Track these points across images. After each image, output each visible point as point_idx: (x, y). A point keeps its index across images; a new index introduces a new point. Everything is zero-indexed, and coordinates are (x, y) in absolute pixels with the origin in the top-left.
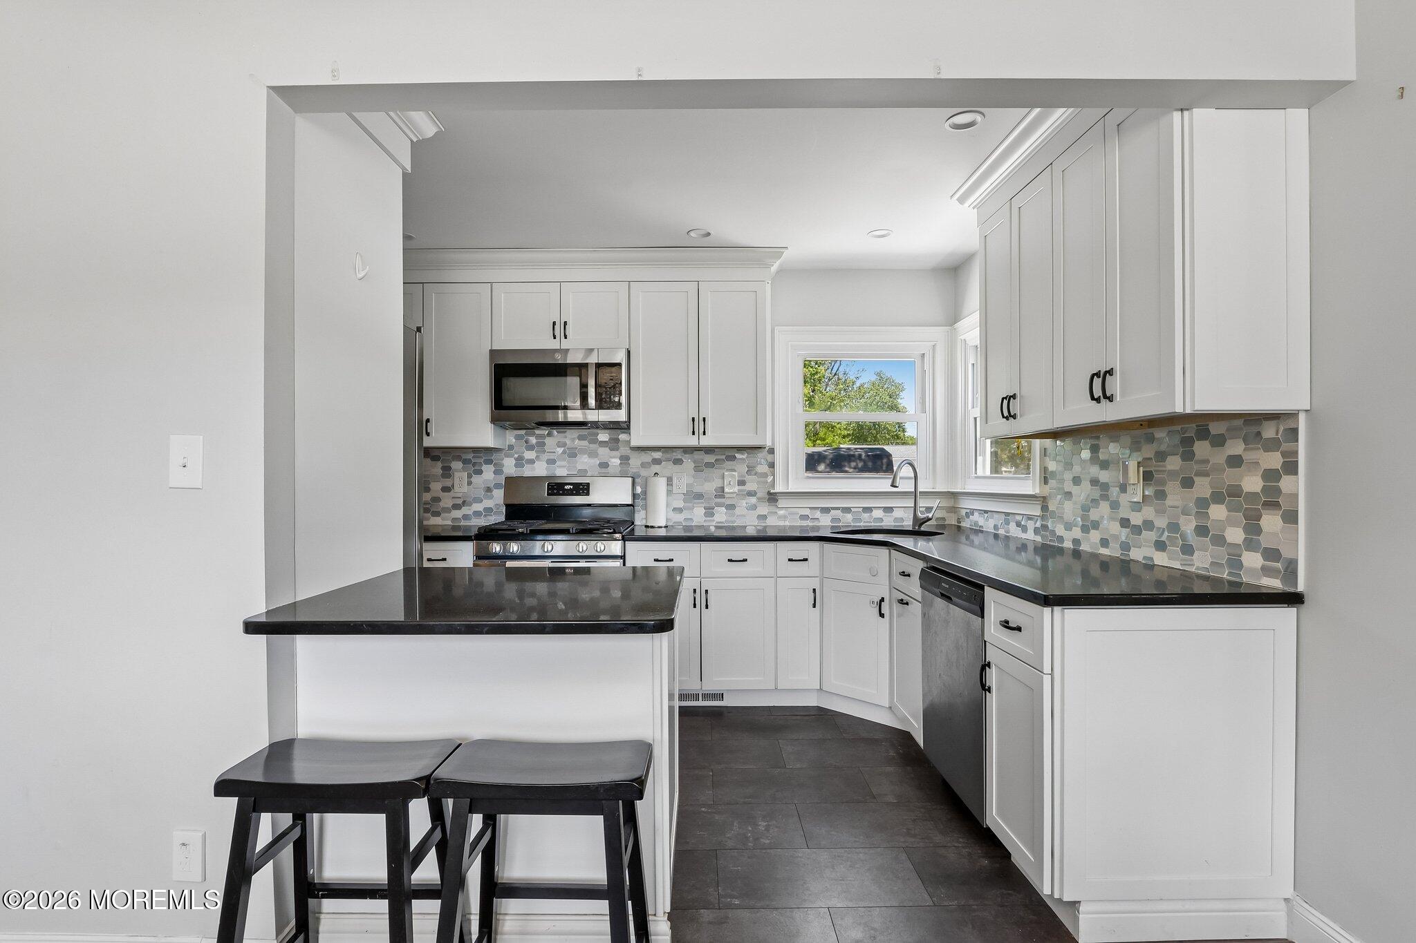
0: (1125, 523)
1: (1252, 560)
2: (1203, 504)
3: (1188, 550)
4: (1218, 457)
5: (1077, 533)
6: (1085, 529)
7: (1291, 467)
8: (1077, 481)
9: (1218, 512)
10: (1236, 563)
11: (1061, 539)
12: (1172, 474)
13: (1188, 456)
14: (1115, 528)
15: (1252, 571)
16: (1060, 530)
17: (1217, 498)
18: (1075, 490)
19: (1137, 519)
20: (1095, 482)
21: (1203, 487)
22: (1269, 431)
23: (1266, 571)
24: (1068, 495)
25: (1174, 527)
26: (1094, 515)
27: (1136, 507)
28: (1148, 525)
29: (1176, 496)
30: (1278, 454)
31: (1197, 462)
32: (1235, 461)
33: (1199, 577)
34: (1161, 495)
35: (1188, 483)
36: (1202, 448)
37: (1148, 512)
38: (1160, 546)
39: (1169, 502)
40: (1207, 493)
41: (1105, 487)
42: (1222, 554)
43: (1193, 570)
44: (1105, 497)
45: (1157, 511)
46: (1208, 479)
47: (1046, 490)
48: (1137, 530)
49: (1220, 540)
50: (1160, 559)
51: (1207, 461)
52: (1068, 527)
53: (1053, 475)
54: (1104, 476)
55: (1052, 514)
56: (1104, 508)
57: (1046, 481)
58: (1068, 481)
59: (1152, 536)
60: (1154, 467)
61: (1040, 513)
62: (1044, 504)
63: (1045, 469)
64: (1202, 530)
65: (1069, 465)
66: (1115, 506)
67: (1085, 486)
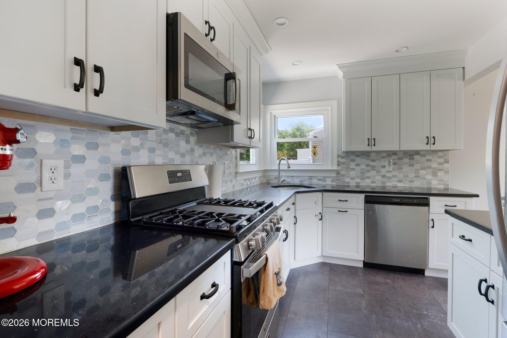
0: (383, 176)
1: (435, 182)
2: (417, 171)
3: (412, 181)
4: (424, 159)
5: (358, 180)
6: (363, 179)
7: (447, 162)
8: (358, 165)
9: (422, 172)
10: (429, 183)
11: (349, 183)
12: (405, 163)
13: (412, 159)
14: (379, 178)
15: (435, 185)
16: (347, 180)
17: (423, 169)
18: (357, 168)
19: (388, 175)
20: (367, 165)
21: (417, 166)
22: (440, 154)
23: (438, 184)
24: (353, 169)
25: (406, 176)
26: (367, 174)
27: (388, 172)
28: (395, 176)
29: (406, 169)
30: (443, 159)
31: (415, 160)
32: (430, 160)
33: (416, 188)
34: (401, 169)
35: (411, 165)
36: (416, 157)
37: (395, 173)
38: (400, 181)
39: (404, 170)
40: (419, 168)
41: (374, 167)
42: (425, 182)
43: (414, 186)
44: (375, 170)
45: (398, 173)
46: (419, 165)
47: (339, 168)
48: (390, 178)
49: (424, 178)
50: (399, 185)
51: (420, 160)
52: (352, 179)
53: (344, 163)
54: (373, 164)
55: (343, 175)
56: (373, 173)
57: (339, 165)
58: (353, 165)
59: (396, 179)
60: (397, 161)
61: (336, 175)
62: (338, 172)
63: (338, 162)
64: (417, 177)
65: (353, 160)
66: (378, 172)
67: (363, 166)
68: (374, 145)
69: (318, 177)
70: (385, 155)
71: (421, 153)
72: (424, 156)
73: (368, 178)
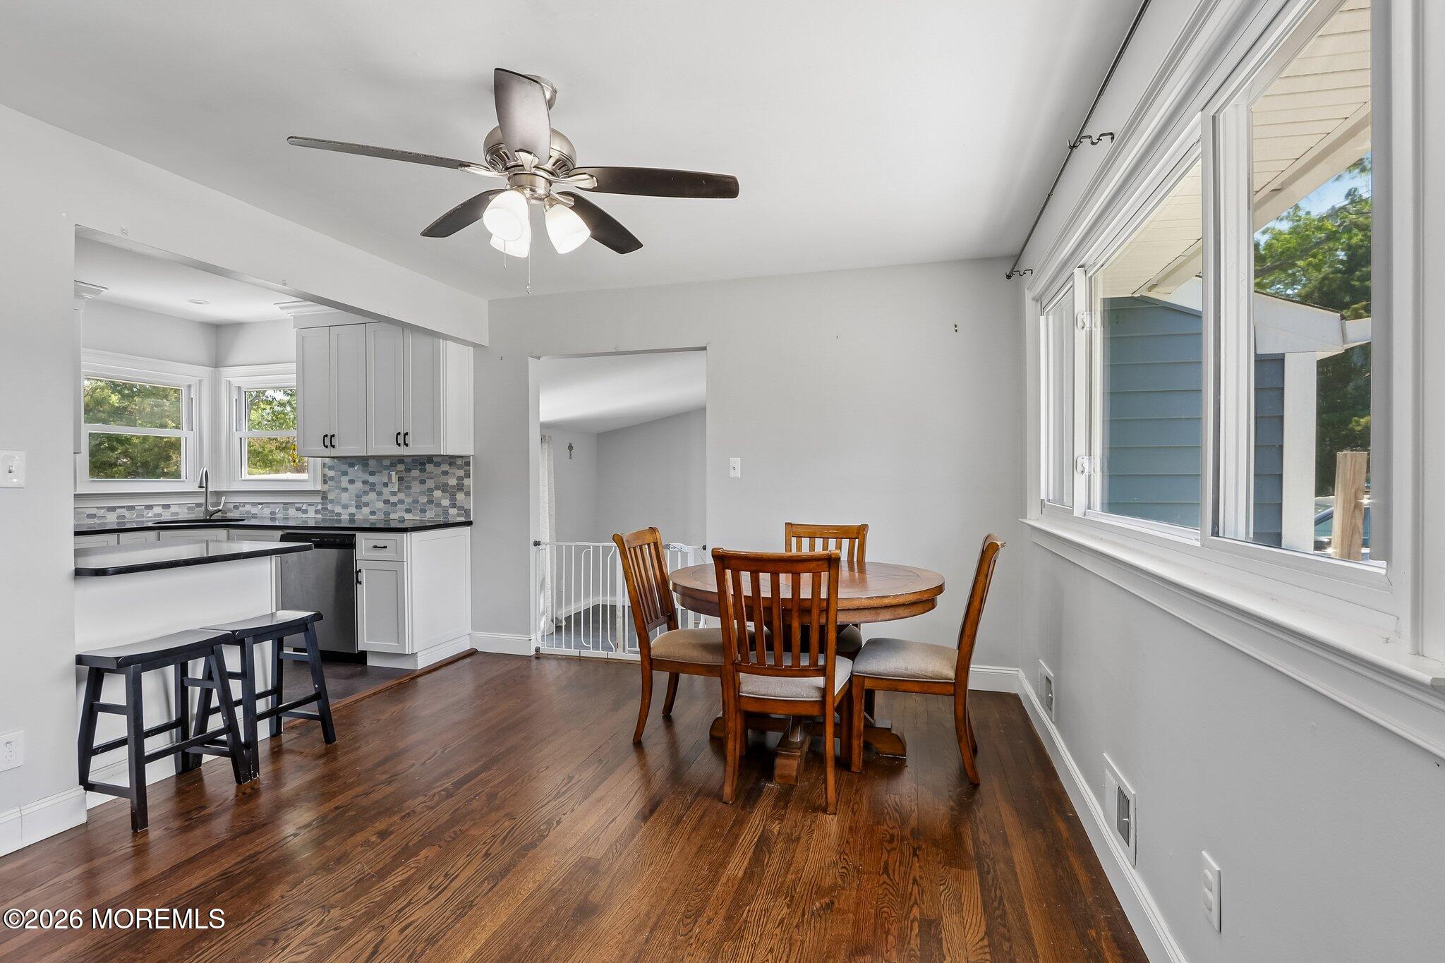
0: (386, 502)
1: (453, 511)
2: (430, 491)
3: (423, 511)
4: (438, 471)
5: (352, 510)
6: (358, 507)
7: (468, 476)
8: (351, 482)
9: (438, 494)
10: (446, 513)
11: (339, 514)
12: (415, 479)
13: (423, 470)
14: (380, 505)
15: (453, 515)
16: (338, 509)
17: (437, 488)
18: (350, 487)
19: (393, 499)
20: (365, 482)
21: (430, 484)
22: (459, 462)
23: (458, 515)
24: (345, 490)
25: (416, 502)
26: (365, 499)
27: (394, 494)
28: (401, 502)
29: (416, 487)
30: (462, 471)
31: (427, 473)
32: (445, 473)
34: (409, 488)
35: (423, 482)
36: (429, 467)
37: (401, 496)
38: (408, 511)
39: (413, 490)
40: (433, 486)
41: (373, 485)
42: (440, 511)
44: (374, 490)
45: (406, 495)
46: (432, 481)
47: (326, 488)
48: (395, 504)
49: (439, 505)
50: (408, 516)
51: (433, 473)
52: (345, 507)
53: (332, 479)
54: (372, 479)
55: (332, 501)
56: (373, 496)
57: (325, 482)
58: (344, 482)
59: (404, 507)
60: (404, 474)
61: (320, 501)
62: (324, 496)
63: (324, 475)
64: (430, 502)
65: (345, 473)
66: (380, 494)
67: (359, 485)
69: (297, 505)
70: (387, 462)
71: (435, 460)
72: (438, 465)
73: (366, 505)
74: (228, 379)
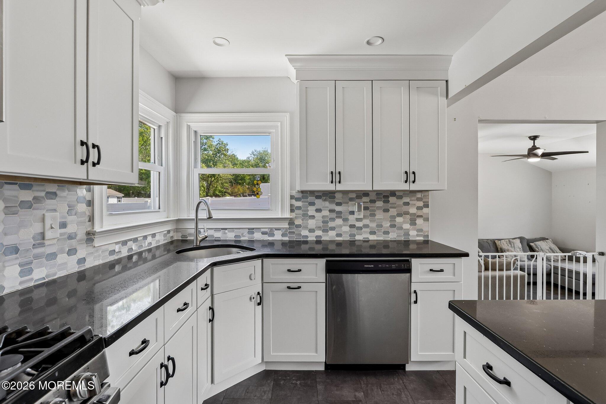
0: (352, 226)
1: (413, 233)
2: (393, 218)
3: (386, 233)
4: (401, 202)
5: (319, 233)
6: (325, 231)
7: (427, 206)
8: (318, 210)
9: (399, 220)
10: (407, 234)
11: (307, 237)
12: (379, 208)
13: (387, 201)
14: (346, 229)
15: (413, 236)
16: (305, 232)
17: (399, 215)
18: (317, 215)
19: (359, 224)
20: (331, 211)
21: (393, 212)
22: (419, 195)
23: (417, 235)
24: (313, 217)
25: (380, 226)
26: (331, 224)
27: (358, 220)
28: (366, 226)
29: (380, 215)
30: (422, 202)
31: (390, 204)
32: (407, 204)
33: (391, 241)
34: (373, 215)
35: (386, 211)
36: (392, 199)
37: (366, 222)
38: (373, 233)
39: (376, 217)
40: (396, 214)
41: (340, 213)
42: (402, 232)
43: (389, 239)
44: (340, 217)
45: (370, 221)
46: (395, 209)
47: (293, 215)
48: (360, 228)
49: (401, 228)
50: (372, 238)
51: (396, 204)
52: (312, 231)
53: (299, 208)
54: (338, 208)
55: (299, 226)
56: (339, 221)
57: (292, 211)
58: (311, 211)
59: (368, 230)
60: (369, 205)
61: (288, 226)
62: (291, 222)
63: (291, 206)
64: (393, 226)
65: (312, 204)
66: (346, 220)
67: (326, 213)
68: (340, 182)
69: (262, 230)
70: (354, 195)
71: (397, 194)
72: (400, 197)
73: (333, 229)
74: (189, 124)
